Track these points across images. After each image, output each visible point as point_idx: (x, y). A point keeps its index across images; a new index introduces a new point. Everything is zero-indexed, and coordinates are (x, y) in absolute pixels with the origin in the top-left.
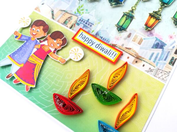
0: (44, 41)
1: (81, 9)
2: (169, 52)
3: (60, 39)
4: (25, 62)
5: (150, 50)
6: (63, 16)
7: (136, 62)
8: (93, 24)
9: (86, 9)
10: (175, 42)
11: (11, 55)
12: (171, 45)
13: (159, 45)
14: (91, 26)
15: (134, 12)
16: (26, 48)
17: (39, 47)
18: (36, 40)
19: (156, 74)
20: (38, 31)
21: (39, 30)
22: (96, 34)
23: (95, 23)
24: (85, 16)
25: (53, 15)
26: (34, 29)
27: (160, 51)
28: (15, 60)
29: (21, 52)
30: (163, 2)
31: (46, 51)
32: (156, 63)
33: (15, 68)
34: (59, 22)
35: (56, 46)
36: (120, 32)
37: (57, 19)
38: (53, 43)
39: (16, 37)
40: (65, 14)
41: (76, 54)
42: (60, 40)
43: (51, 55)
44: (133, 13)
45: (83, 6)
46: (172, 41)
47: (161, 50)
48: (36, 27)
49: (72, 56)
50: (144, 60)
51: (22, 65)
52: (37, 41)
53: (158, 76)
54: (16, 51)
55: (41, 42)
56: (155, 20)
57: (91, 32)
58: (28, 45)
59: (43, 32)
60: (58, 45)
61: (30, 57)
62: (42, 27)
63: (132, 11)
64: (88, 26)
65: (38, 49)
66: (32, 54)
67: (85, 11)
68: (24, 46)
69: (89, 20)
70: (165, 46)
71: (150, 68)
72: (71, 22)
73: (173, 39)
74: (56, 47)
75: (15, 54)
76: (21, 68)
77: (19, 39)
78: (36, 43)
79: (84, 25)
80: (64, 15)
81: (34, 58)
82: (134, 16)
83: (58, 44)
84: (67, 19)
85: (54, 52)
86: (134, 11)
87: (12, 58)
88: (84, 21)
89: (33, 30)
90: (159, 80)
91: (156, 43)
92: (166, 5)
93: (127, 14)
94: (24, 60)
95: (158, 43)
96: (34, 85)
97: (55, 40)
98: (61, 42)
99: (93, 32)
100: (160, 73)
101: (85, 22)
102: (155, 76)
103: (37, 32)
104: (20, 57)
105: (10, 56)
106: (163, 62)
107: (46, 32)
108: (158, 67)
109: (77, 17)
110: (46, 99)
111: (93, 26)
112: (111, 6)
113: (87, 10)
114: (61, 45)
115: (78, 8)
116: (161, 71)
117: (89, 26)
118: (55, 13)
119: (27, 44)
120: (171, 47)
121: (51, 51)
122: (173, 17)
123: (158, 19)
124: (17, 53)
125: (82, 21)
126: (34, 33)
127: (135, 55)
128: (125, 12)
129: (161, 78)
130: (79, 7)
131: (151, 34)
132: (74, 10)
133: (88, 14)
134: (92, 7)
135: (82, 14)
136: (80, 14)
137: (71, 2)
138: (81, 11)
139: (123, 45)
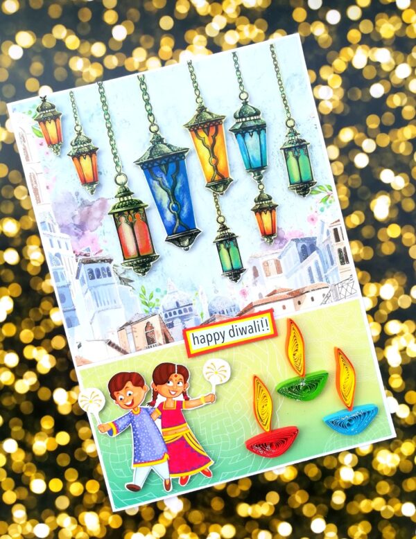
0: (155, 398)
1: (147, 296)
2: (328, 245)
3: (174, 375)
4: (165, 449)
5: (302, 267)
6: (135, 334)
7: (299, 303)
8: (192, 304)
9: (155, 289)
10: (323, 223)
11: (136, 460)
12: (322, 232)
13: (307, 248)
14: (191, 310)
15: (228, 227)
16: (144, 432)
17: (160, 414)
18: (143, 408)
19: (337, 296)
20: (130, 395)
21: (129, 392)
22: (211, 315)
23: (191, 299)
24: (168, 302)
25: (118, 348)
26: (120, 397)
27: (314, 256)
28: (149, 462)
29: (144, 444)
30: (254, 169)
31: (175, 408)
32: (324, 279)
33: (162, 469)
34: (141, 350)
35: (179, 388)
36: (238, 281)
37: (132, 348)
38: (171, 389)
39: (111, 432)
40: (134, 330)
41: (217, 373)
42: (176, 376)
43: (186, 407)
44: (227, 229)
45: (146, 289)
46: (318, 224)
47: (315, 253)
48: (122, 392)
49: (215, 380)
50: (306, 290)
51: (167, 456)
52: (147, 409)
53: (342, 297)
54: (135, 450)
55: (152, 404)
56: (268, 213)
57: (200, 317)
58: (140, 425)
59: (140, 388)
60: (181, 384)
61: (164, 437)
62: (129, 384)
63: (224, 228)
64: (187, 314)
65: (161, 417)
66: (161, 430)
67: (157, 295)
68: (137, 433)
69: (177, 304)
70: (315, 242)
71: (324, 295)
72: (157, 332)
73: (317, 219)
74: (182, 390)
75: (140, 454)
76: (170, 462)
77: (118, 432)
78: (148, 412)
79: (180, 317)
80: (133, 332)
81: (169, 433)
82: (234, 234)
83: (179, 383)
84: (146, 334)
85: (187, 399)
86: (225, 223)
87: (141, 463)
88: (172, 312)
89: (121, 399)
90: (348, 300)
91: (300, 249)
92: (263, 171)
93: (219, 240)
94: (160, 448)
95: (304, 246)
96: (210, 461)
97: (169, 383)
98: (180, 376)
99: (204, 315)
100: (340, 289)
101: (177, 312)
102: (338, 300)
103: (131, 398)
104: (150, 451)
105: (135, 463)
106: (333, 269)
107: (143, 384)
108: (331, 283)
109: (157, 316)
110: (240, 459)
111: (194, 307)
112: (187, 250)
113: (158, 290)
114: (183, 381)
115: (143, 300)
116: (340, 285)
117: (189, 313)
118: (117, 343)
119: (137, 426)
120: (325, 237)
121: (182, 402)
122: (291, 184)
123: (272, 208)
124: (140, 451)
125: (170, 315)
126: (127, 401)
127: (289, 294)
128: (214, 239)
129: (348, 294)
130: (141, 296)
131: (282, 240)
132: (141, 309)
133: (167, 295)
134: (159, 277)
135: (159, 303)
136: (156, 306)
137: (120, 300)
138: (151, 301)
139: (260, 295)
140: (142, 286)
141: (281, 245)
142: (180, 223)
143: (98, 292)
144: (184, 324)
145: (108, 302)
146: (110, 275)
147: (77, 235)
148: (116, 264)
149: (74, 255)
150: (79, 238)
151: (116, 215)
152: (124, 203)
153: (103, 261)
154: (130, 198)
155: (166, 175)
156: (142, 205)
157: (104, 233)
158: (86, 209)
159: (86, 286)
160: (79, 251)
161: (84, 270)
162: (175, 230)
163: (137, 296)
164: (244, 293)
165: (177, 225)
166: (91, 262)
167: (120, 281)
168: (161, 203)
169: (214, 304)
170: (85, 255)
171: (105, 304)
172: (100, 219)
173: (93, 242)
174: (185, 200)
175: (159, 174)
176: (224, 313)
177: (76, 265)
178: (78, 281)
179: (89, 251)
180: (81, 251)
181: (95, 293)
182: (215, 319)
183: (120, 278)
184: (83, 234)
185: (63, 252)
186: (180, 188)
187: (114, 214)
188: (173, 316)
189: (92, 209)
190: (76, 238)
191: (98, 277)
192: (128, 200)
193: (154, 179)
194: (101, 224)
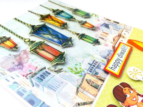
1: (74, 70)
2: (110, 23)
6: (86, 89)
7: (123, 37)
8: (95, 60)
9: (75, 65)
12: (104, 21)
14: (97, 62)
22: (106, 58)
24: (85, 67)
27: (110, 26)
32: (120, 29)
34: (97, 95)
35: (134, 94)
36: (100, 43)
37: (92, 97)
40: (84, 88)
41: (136, 74)
42: (125, 90)
45: (71, 68)
46: (101, 20)
50: (120, 33)
53: (130, 29)
56: (86, 24)
57: (103, 62)
60: (132, 92)
63: (78, 34)
67: (78, 67)
69: (89, 64)
70: (106, 24)
71: (126, 32)
72: (94, 80)
79: (96, 68)
80: (84, 90)
82: (83, 34)
83: (130, 92)
84: (91, 85)
88: (91, 69)
90: (132, 29)
92: (73, 17)
93: (80, 37)
95: (105, 26)
97: (127, 96)
98: (127, 88)
100: (127, 28)
101: (93, 67)
106: (118, 26)
109: (87, 74)
111: (97, 60)
114: (130, 89)
116: (125, 28)
117: (97, 64)
120: (106, 21)
123: (86, 22)
127: (118, 37)
128: (78, 38)
130: (71, 72)
132: (77, 77)
133: (82, 64)
134: (72, 60)
135: (82, 69)
136: (82, 71)
137: (64, 80)
138: (78, 71)
139: (111, 42)
140: (69, 68)
141: (99, 28)
142: (62, 40)
143: (50, 85)
144: (100, 69)
145: (59, 85)
146: (49, 74)
147: (20, 68)
148: (49, 67)
149: (24, 77)
150: (22, 69)
151: (34, 50)
152: (34, 45)
153: (41, 70)
154: (35, 43)
155: (44, 31)
156: (42, 42)
157: (33, 60)
158: (18, 57)
159: (41, 86)
160: (25, 74)
161: (34, 80)
162: (62, 42)
163: (70, 73)
164: (106, 45)
165: (61, 40)
166: (35, 74)
167: (56, 73)
168: (49, 38)
169: (102, 54)
170: (30, 74)
171: (58, 88)
172: (27, 57)
173: (30, 67)
174: (57, 33)
175: (41, 32)
176: (109, 55)
177: (28, 81)
178: (35, 87)
179: (31, 71)
180: (26, 73)
181: (48, 86)
182: (109, 59)
183: (56, 71)
184: (23, 66)
185: (17, 80)
186: (52, 32)
187: (32, 50)
188: (93, 69)
189: (21, 56)
190: (20, 70)
191: (44, 78)
192: (35, 44)
193: (40, 34)
194: (29, 58)
